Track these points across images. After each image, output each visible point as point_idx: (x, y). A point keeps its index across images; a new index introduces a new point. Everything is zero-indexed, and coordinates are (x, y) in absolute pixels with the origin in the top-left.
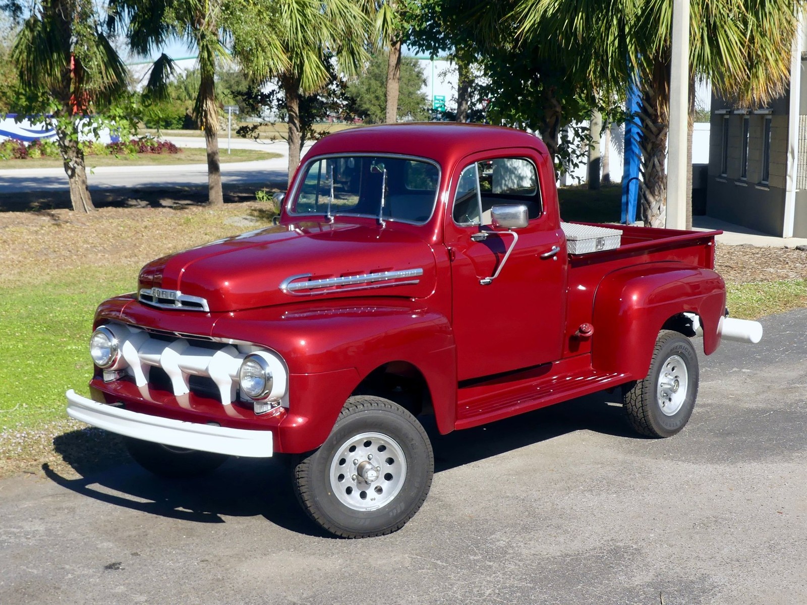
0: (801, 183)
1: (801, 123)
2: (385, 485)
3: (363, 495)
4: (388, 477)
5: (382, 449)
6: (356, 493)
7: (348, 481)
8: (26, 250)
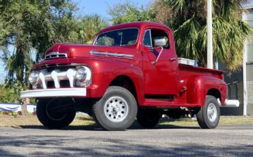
1: (247, 84)
2: (122, 115)
3: (115, 118)
4: (123, 112)
5: (121, 103)
6: (112, 116)
7: (110, 112)
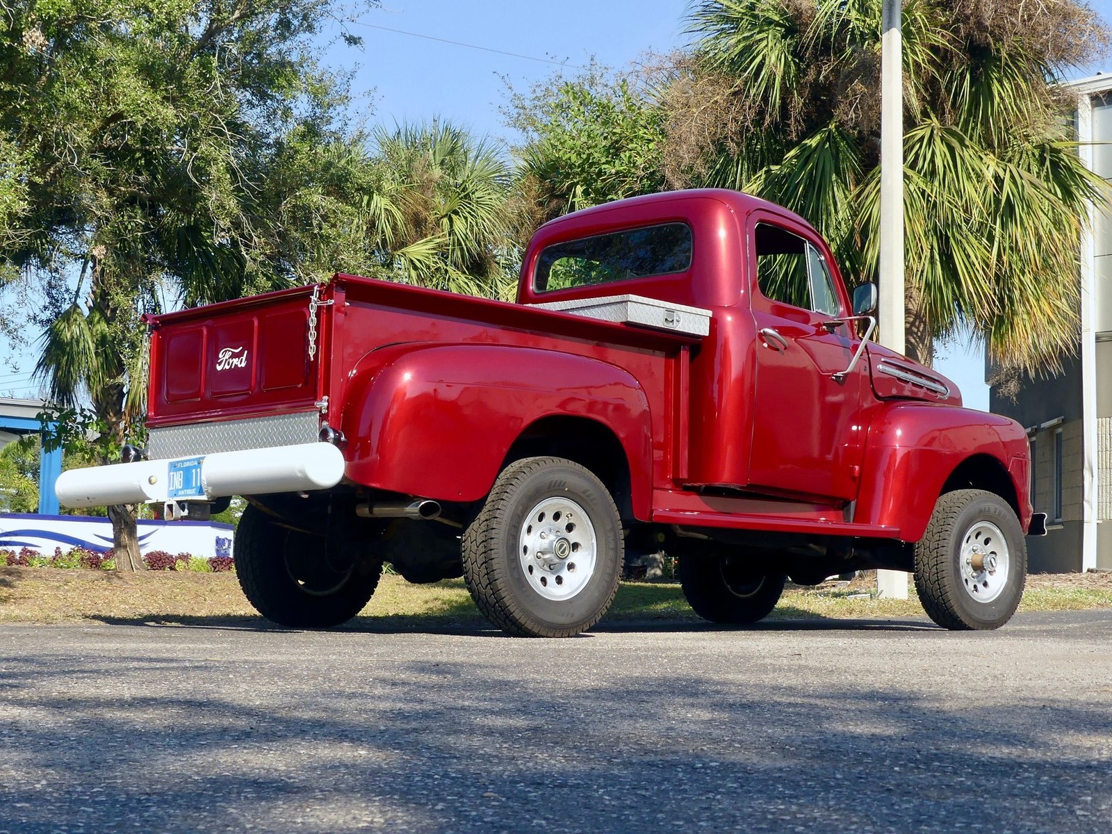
0: (1104, 511)
1: (1100, 429)
8: (38, 605)
